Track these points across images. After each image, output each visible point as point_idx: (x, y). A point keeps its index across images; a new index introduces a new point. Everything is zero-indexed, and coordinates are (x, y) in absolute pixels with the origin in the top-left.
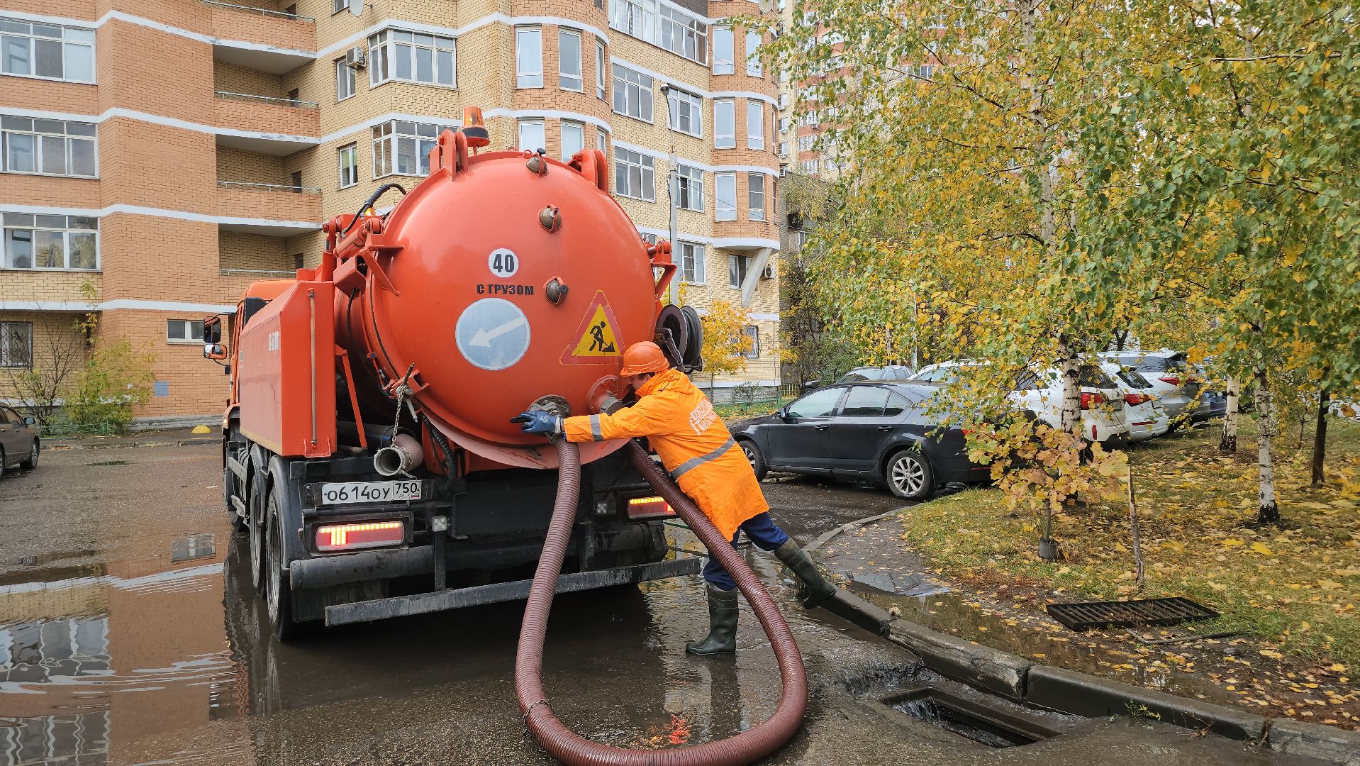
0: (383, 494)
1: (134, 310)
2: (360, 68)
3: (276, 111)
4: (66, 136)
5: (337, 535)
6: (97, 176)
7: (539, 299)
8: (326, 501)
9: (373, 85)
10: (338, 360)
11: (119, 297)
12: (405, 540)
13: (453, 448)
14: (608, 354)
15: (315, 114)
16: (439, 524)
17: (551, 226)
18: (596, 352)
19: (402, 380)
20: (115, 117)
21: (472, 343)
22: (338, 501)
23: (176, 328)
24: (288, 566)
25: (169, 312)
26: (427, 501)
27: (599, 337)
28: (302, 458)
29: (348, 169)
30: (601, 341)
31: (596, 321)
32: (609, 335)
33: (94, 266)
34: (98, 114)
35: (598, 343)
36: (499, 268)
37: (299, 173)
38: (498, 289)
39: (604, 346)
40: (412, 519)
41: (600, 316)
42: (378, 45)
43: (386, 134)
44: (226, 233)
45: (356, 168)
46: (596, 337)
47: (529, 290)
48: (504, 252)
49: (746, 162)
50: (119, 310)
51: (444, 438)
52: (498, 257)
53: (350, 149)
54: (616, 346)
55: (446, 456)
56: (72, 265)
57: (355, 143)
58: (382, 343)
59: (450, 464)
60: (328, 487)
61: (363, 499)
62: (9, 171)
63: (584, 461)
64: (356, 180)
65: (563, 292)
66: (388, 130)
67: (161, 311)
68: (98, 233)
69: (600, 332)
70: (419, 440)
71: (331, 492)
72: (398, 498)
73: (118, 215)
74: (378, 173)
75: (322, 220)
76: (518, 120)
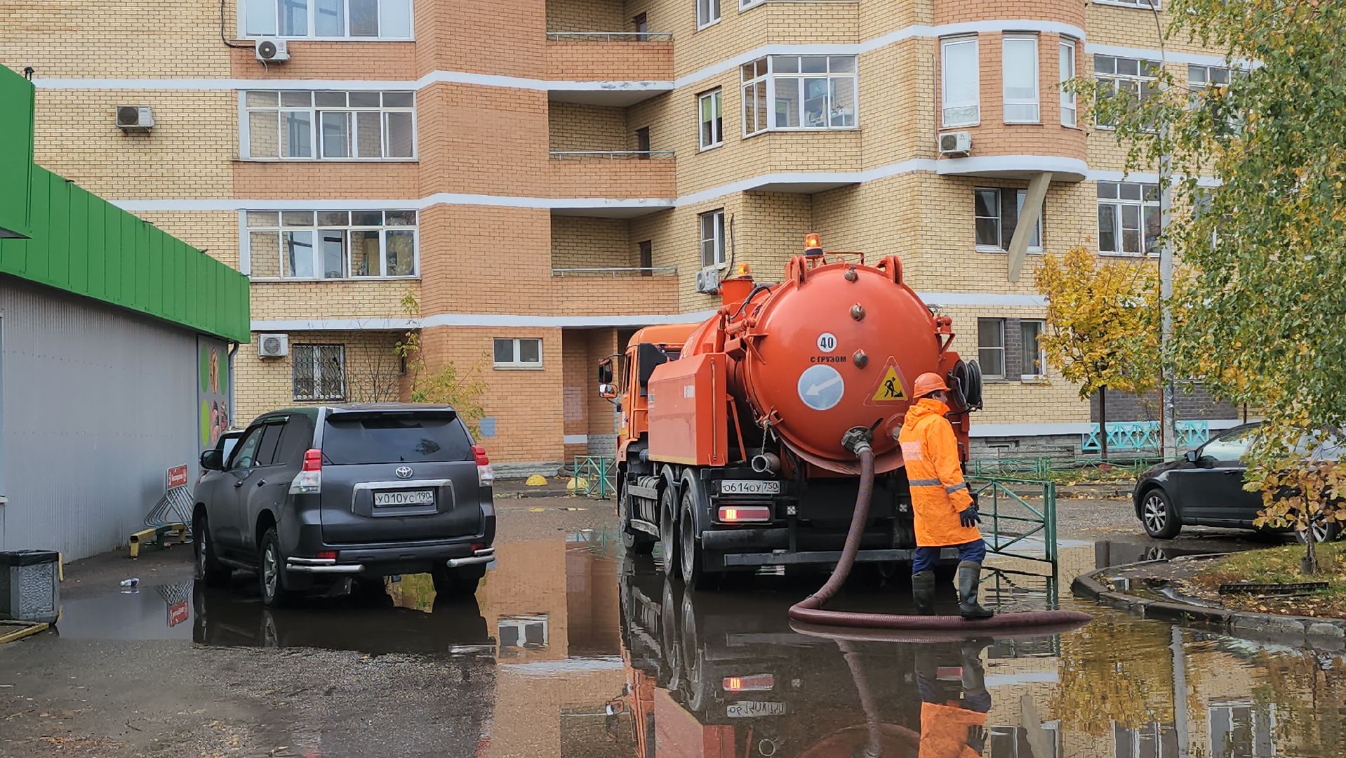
0: (756, 489)
1: (458, 328)
3: (621, 50)
4: (382, 109)
5: (731, 514)
6: (415, 158)
7: (849, 365)
8: (724, 491)
9: (742, 8)
10: (729, 403)
11: (442, 312)
12: (770, 519)
13: (799, 460)
14: (898, 398)
15: (668, 48)
16: (791, 510)
17: (859, 317)
18: (889, 397)
19: (767, 417)
20: (438, 83)
21: (808, 393)
22: (731, 492)
23: (502, 349)
24: (700, 536)
25: (495, 328)
26: (784, 495)
27: (891, 387)
28: (708, 467)
29: (710, 123)
30: (893, 390)
31: (889, 377)
32: (898, 387)
33: (412, 273)
34: (416, 78)
35: (890, 392)
36: (825, 346)
37: (648, 132)
38: (824, 359)
39: (895, 394)
40: (774, 506)
41: (891, 373)
43: (759, 75)
44: (560, 219)
45: (720, 121)
46: (889, 387)
47: (843, 359)
48: (827, 336)
50: (442, 327)
51: (794, 454)
52: (824, 339)
53: (713, 96)
54: (904, 393)
55: (794, 466)
56: (389, 273)
57: (719, 87)
58: (755, 392)
59: (797, 471)
60: (724, 483)
61: (744, 491)
62: (323, 159)
63: (877, 472)
64: (720, 138)
65: (864, 359)
66: (763, 69)
67: (487, 328)
68: (415, 229)
69: (891, 384)
70: (779, 456)
71: (728, 486)
72: (765, 492)
73: (441, 207)
74: (750, 128)
75: (674, 195)
76: (941, 38)
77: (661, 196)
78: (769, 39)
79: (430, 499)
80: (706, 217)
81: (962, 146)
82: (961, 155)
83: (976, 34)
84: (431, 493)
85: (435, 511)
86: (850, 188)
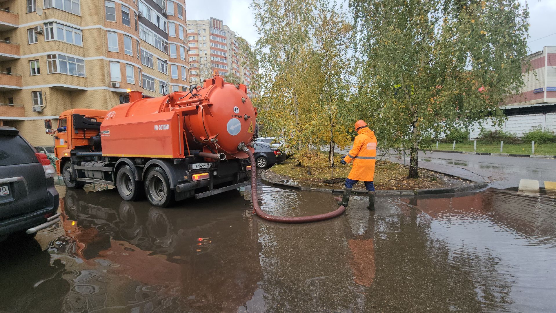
0: (204, 166)
2: (40, 33)
3: (1, 45)
5: (196, 177)
7: (243, 119)
9: (46, 40)
12: (209, 177)
15: (18, 47)
16: (215, 173)
17: (244, 102)
18: (251, 132)
19: (214, 138)
22: (196, 168)
24: (174, 187)
26: (213, 168)
28: (178, 159)
29: (34, 69)
31: (251, 125)
35: (251, 130)
37: (10, 68)
38: (236, 116)
40: (210, 172)
42: (49, 27)
45: (38, 68)
46: (251, 128)
47: (241, 117)
49: (182, 84)
53: (35, 62)
57: (38, 60)
58: (206, 128)
61: (200, 168)
64: (39, 73)
66: (54, 57)
71: (194, 166)
72: (207, 168)
74: (50, 71)
75: (22, 86)
76: (110, 61)
77: (17, 86)
78: (56, 50)
79: (6, 192)
80: (35, 93)
81: (118, 85)
82: (117, 88)
83: (119, 62)
84: (6, 187)
85: (12, 199)
86: (84, 91)
